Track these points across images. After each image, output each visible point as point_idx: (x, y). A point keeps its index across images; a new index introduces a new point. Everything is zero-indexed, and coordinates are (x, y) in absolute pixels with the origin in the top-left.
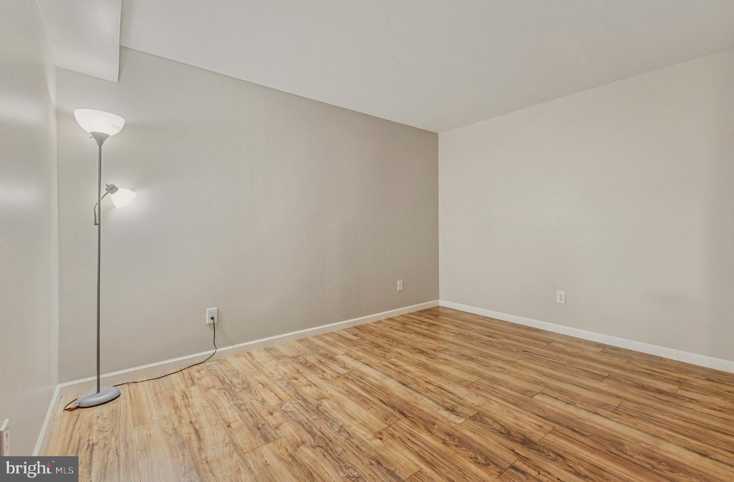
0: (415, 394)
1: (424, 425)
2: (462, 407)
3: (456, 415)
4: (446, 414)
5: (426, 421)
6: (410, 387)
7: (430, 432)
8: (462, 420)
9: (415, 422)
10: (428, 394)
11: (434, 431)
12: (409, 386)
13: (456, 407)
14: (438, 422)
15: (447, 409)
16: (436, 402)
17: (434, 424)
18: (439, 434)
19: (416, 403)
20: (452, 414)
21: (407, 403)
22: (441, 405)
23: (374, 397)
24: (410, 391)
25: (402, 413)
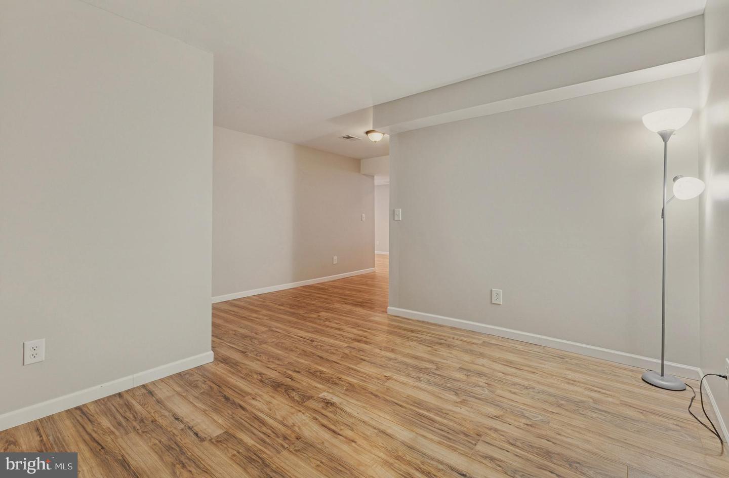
0: (366, 419)
1: (355, 388)
2: (317, 409)
3: (325, 399)
4: (335, 399)
5: (354, 391)
6: (375, 428)
7: (350, 384)
8: (321, 396)
9: (362, 390)
10: (352, 420)
11: (347, 385)
12: (376, 431)
13: (323, 407)
14: (343, 392)
15: (333, 404)
16: (344, 411)
17: (347, 390)
18: (344, 383)
19: (364, 407)
20: (329, 400)
21: (373, 406)
22: (338, 408)
23: (411, 410)
24: (373, 423)
25: (376, 396)
